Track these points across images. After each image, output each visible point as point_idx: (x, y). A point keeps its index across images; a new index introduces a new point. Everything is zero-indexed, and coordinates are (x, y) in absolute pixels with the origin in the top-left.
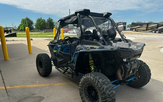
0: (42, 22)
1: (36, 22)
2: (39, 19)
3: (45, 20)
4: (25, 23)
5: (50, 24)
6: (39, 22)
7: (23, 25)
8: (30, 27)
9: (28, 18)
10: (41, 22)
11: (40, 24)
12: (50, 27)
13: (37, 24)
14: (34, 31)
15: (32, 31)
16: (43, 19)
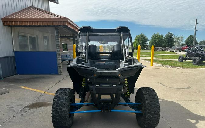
0: (159, 38)
1: (151, 39)
2: (155, 35)
3: (162, 36)
4: (139, 40)
5: (168, 40)
6: (155, 38)
7: (136, 43)
8: (144, 44)
9: (143, 34)
10: (157, 39)
11: (156, 40)
12: (168, 44)
13: (152, 41)
14: (147, 49)
15: (145, 50)
16: (160, 35)
